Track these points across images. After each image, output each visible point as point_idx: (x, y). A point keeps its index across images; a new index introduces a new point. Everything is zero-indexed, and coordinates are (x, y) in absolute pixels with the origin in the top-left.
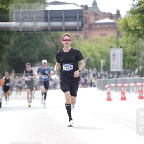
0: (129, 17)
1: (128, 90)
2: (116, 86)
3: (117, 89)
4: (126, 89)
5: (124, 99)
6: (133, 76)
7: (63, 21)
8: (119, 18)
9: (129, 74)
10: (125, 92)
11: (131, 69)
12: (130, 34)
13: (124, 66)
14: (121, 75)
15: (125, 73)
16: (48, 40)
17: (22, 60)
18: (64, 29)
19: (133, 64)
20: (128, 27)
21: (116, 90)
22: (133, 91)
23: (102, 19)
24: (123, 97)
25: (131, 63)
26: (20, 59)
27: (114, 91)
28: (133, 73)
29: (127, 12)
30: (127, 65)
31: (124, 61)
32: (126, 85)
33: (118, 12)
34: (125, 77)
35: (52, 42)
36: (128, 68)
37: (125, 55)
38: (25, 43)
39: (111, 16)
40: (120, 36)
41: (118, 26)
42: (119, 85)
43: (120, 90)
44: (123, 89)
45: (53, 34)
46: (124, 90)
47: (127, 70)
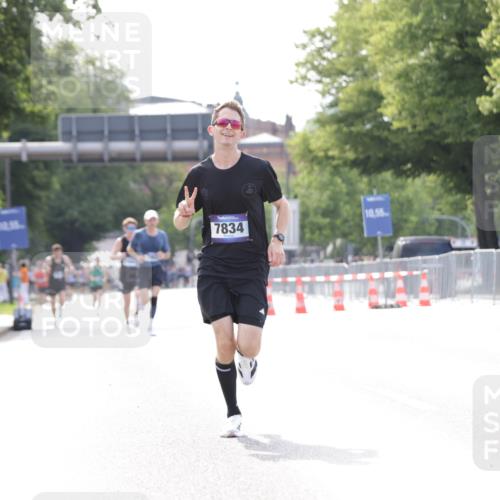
0: (312, 132)
1: (312, 292)
2: (285, 283)
3: (288, 288)
4: (306, 288)
5: (301, 310)
6: (321, 261)
7: (169, 138)
8: (291, 133)
9: (314, 256)
10: (305, 295)
11: (318, 245)
12: (316, 168)
13: (302, 239)
14: (297, 258)
15: (305, 254)
16: (135, 181)
17: (77, 225)
18: (169, 156)
19: (321, 234)
20: (310, 151)
21: (285, 291)
22: (323, 293)
23: (254, 134)
24: (300, 305)
25: (317, 232)
26: (73, 222)
27: (281, 292)
28: (322, 255)
29: (308, 122)
30: (308, 236)
31: (302, 227)
32: (306, 279)
33: (289, 119)
34: (305, 262)
35: (143, 187)
36: (311, 242)
37: (304, 215)
38: (84, 187)
39: (273, 129)
40: (295, 173)
41: (289, 150)
42: (291, 279)
43: (293, 290)
44: (299, 289)
45: (145, 168)
46: (303, 291)
47: (309, 248)
